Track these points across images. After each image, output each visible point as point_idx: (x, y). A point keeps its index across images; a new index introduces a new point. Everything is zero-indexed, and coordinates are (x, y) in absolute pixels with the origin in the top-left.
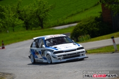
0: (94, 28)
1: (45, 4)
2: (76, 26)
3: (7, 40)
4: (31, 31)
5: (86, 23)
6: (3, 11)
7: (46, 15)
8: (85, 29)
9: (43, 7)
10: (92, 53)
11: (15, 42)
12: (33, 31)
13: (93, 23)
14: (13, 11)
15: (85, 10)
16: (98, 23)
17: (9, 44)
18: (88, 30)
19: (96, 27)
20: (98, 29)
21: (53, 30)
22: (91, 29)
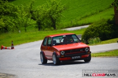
0: (106, 31)
1: (58, 4)
2: (88, 28)
3: (18, 40)
4: (43, 32)
5: (97, 26)
6: (16, 10)
7: (58, 16)
8: (96, 31)
9: (56, 8)
10: (98, 56)
11: (26, 42)
12: (46, 32)
13: (105, 25)
14: (25, 11)
15: (100, 12)
16: (110, 25)
17: (19, 44)
18: (100, 33)
19: (108, 30)
20: (110, 32)
21: (65, 31)
22: (103, 31)
